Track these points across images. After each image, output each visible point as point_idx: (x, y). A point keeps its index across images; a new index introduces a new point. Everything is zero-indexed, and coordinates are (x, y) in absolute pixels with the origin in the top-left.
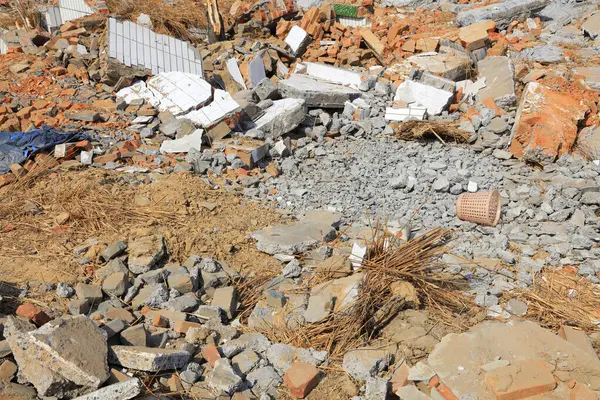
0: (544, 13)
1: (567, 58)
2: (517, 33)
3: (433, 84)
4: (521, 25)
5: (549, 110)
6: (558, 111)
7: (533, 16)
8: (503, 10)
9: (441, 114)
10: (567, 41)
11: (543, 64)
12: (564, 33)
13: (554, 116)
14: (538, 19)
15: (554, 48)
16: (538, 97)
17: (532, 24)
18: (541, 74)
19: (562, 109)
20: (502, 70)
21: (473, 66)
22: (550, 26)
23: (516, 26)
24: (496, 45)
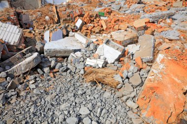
0: (173, 17)
1: (182, 37)
2: (162, 24)
3: (114, 47)
4: (164, 21)
5: (166, 80)
6: (173, 82)
7: (169, 18)
8: (157, 15)
9: (114, 63)
10: (182, 29)
11: (169, 40)
12: (181, 25)
13: (169, 86)
14: (171, 19)
15: (176, 32)
16: (161, 66)
17: (168, 21)
18: (168, 47)
19: (176, 79)
20: (149, 42)
21: (138, 38)
22: (176, 22)
23: (161, 21)
24: (149, 29)
